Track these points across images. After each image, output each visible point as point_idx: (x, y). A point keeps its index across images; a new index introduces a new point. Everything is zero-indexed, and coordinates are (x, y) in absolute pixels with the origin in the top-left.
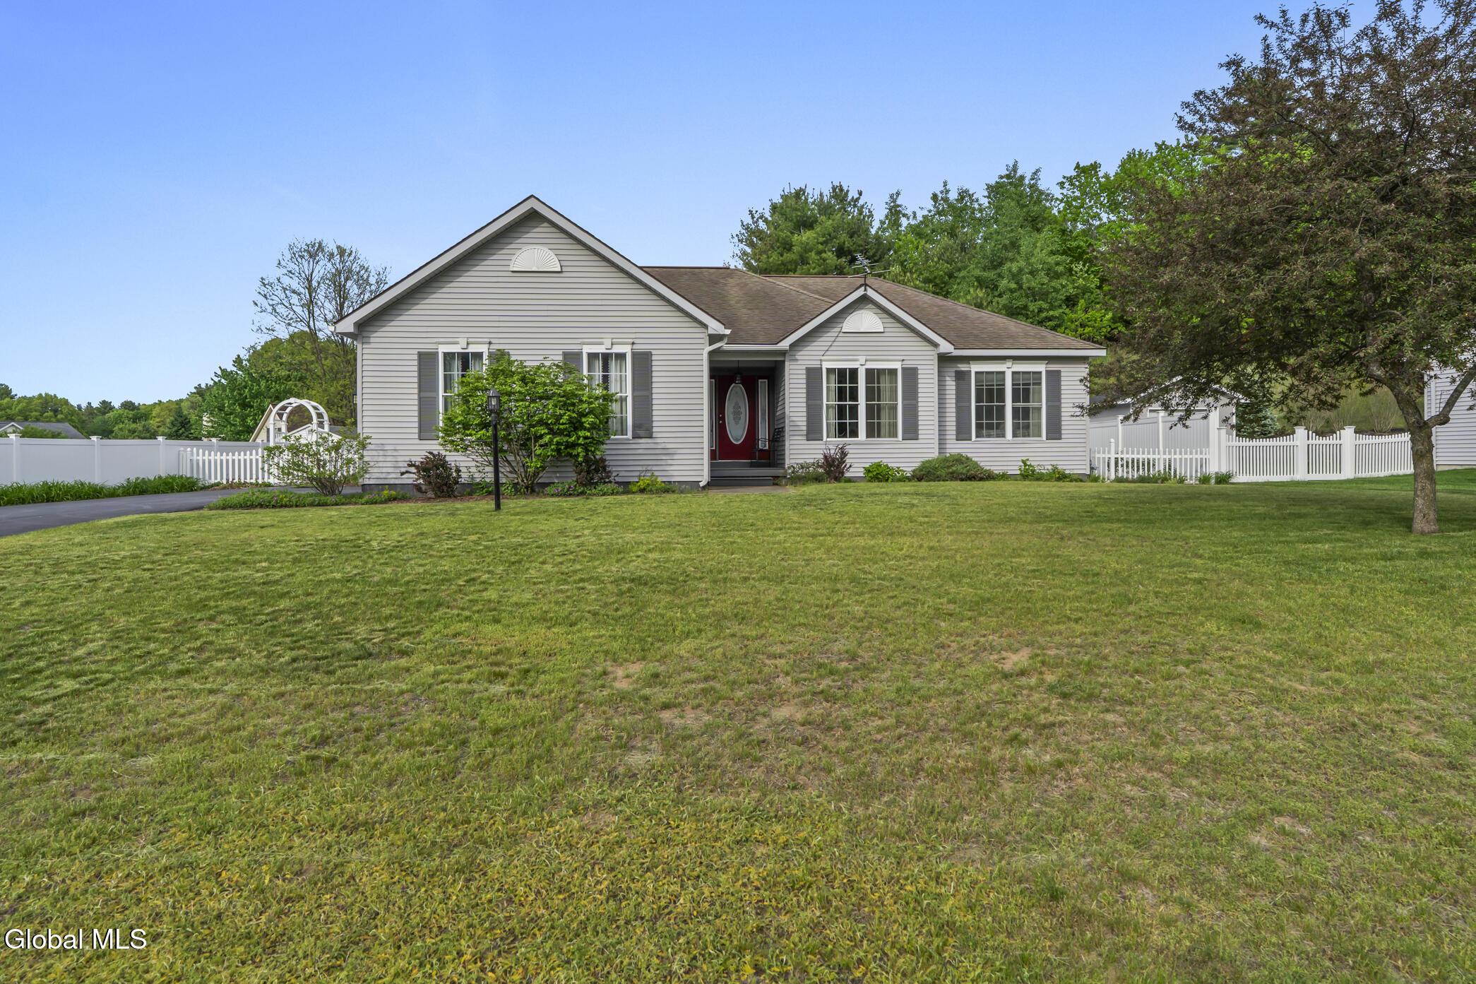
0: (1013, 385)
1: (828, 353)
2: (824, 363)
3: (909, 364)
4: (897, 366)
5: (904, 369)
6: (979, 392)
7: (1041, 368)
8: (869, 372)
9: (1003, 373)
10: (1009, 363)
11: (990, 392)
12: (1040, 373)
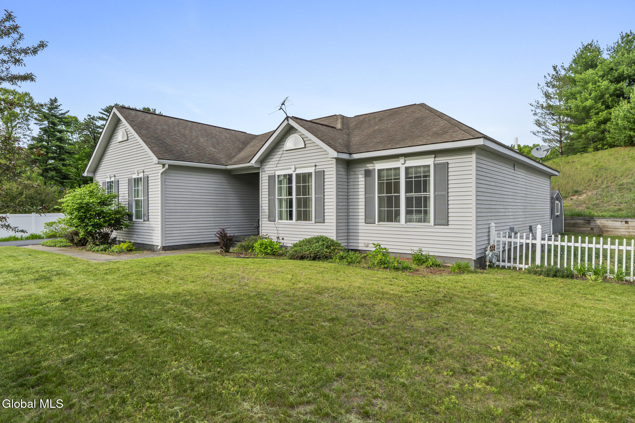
0: (406, 178)
1: (279, 165)
2: (276, 172)
3: (319, 168)
4: (312, 170)
5: (315, 172)
6: (380, 185)
7: (429, 161)
8: (298, 176)
9: (398, 169)
10: (402, 160)
11: (389, 185)
12: (429, 166)
